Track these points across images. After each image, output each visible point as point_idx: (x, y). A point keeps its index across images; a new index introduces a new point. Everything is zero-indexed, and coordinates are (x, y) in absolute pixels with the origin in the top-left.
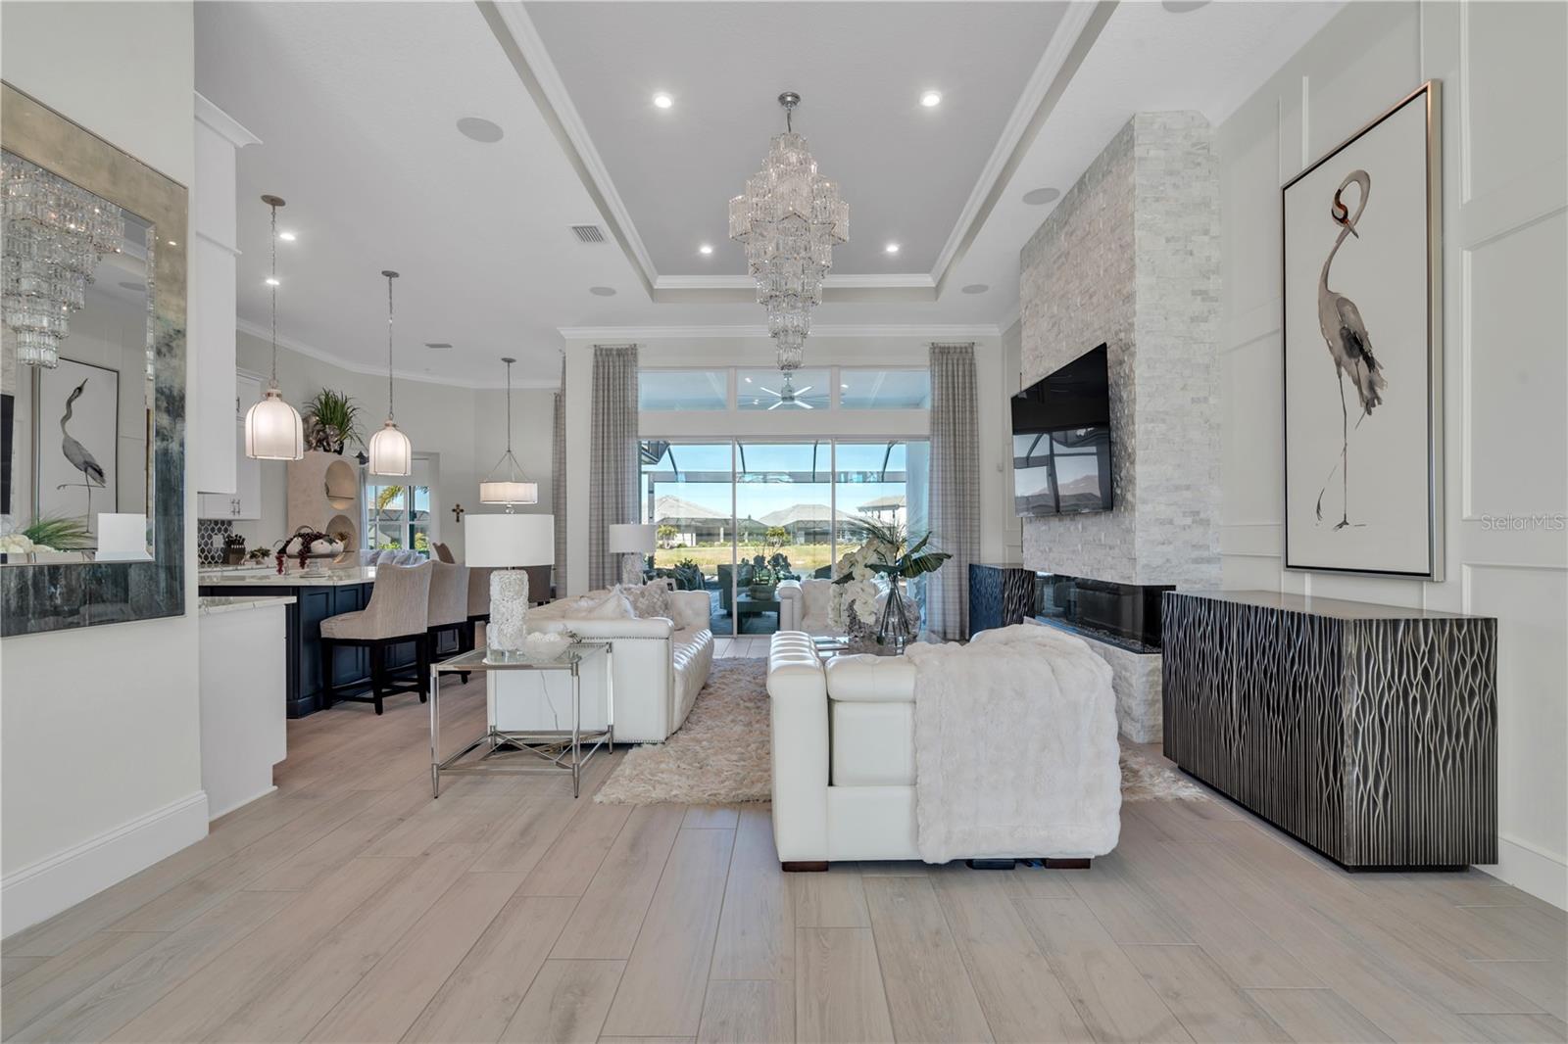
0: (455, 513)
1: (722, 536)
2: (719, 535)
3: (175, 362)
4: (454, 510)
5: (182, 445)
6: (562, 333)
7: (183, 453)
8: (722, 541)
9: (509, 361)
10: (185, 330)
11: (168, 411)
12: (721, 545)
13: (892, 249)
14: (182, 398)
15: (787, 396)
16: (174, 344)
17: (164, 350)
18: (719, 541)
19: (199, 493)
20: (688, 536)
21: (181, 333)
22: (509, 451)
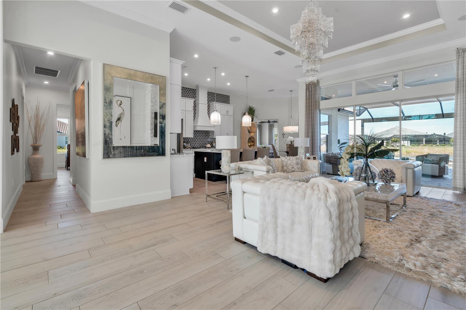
0: (283, 136)
1: (424, 142)
2: (422, 141)
3: (164, 109)
4: (282, 135)
5: (165, 124)
6: (297, 81)
7: (165, 126)
8: (424, 144)
9: (291, 91)
10: (165, 103)
11: (162, 119)
12: (424, 145)
13: (406, 16)
14: (165, 116)
15: (395, 85)
16: (163, 106)
17: (161, 107)
18: (423, 144)
19: (170, 133)
20: (406, 142)
21: (165, 104)
22: (291, 117)
